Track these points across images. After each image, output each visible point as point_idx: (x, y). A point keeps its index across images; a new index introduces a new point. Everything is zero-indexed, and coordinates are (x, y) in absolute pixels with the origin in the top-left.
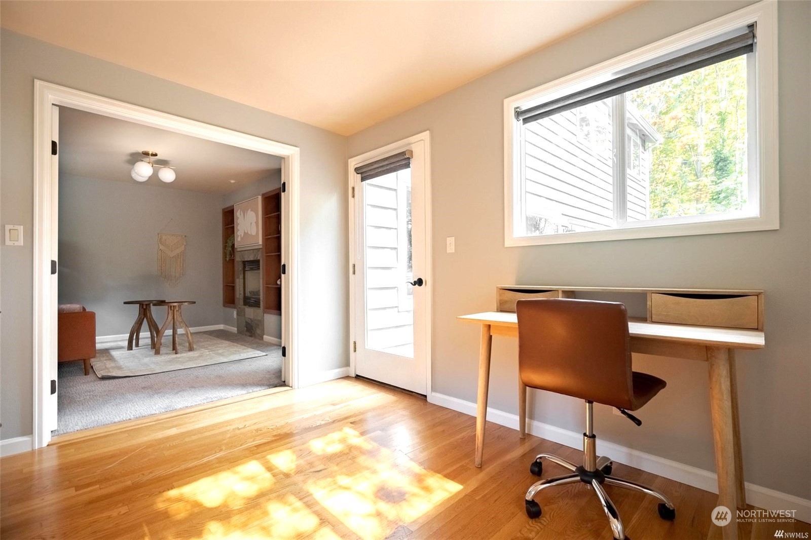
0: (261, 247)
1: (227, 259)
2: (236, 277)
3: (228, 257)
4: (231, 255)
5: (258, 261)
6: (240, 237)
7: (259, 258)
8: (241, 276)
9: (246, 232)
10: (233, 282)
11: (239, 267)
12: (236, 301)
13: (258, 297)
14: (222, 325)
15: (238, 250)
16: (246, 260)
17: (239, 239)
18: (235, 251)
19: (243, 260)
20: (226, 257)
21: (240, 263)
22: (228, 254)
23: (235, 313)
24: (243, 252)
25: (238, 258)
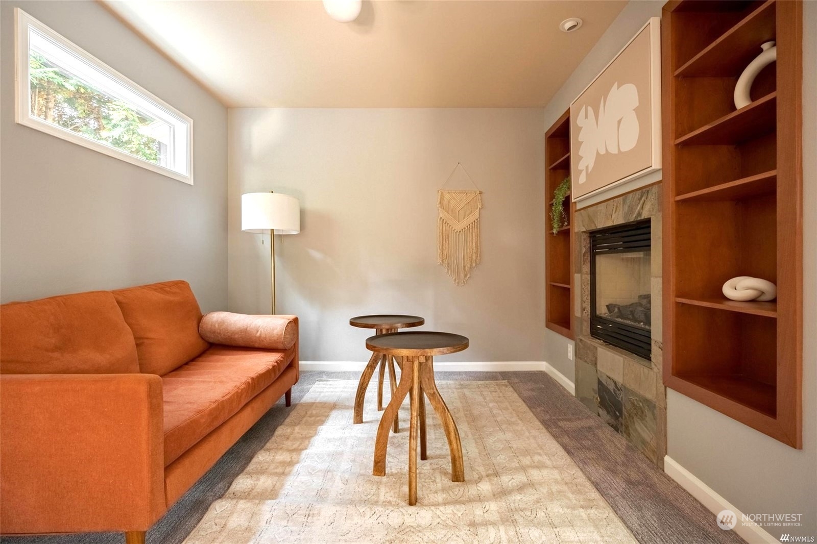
0: (658, 177)
1: (555, 231)
2: (573, 268)
3: (556, 226)
4: (562, 221)
5: (645, 225)
6: (584, 173)
7: (645, 215)
8: (586, 268)
9: (602, 152)
10: (567, 279)
11: (579, 246)
12: (574, 323)
13: (647, 327)
14: (544, 363)
15: (579, 206)
16: (600, 226)
17: (582, 179)
18: (572, 210)
19: (593, 228)
20: (551, 228)
21: (585, 236)
22: (556, 219)
23: (571, 348)
24: (590, 209)
25: (579, 226)
